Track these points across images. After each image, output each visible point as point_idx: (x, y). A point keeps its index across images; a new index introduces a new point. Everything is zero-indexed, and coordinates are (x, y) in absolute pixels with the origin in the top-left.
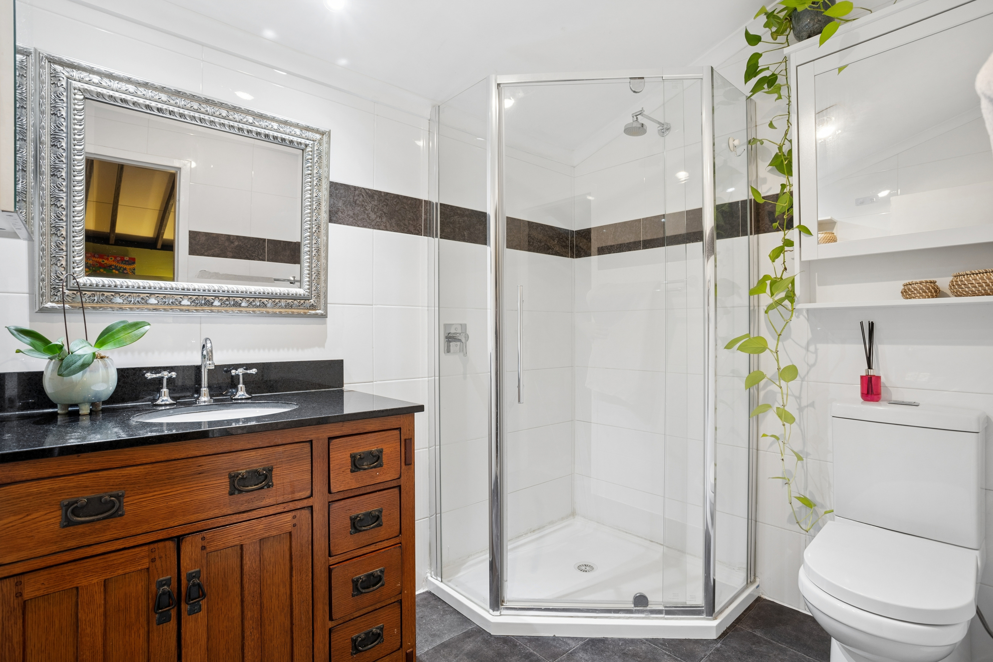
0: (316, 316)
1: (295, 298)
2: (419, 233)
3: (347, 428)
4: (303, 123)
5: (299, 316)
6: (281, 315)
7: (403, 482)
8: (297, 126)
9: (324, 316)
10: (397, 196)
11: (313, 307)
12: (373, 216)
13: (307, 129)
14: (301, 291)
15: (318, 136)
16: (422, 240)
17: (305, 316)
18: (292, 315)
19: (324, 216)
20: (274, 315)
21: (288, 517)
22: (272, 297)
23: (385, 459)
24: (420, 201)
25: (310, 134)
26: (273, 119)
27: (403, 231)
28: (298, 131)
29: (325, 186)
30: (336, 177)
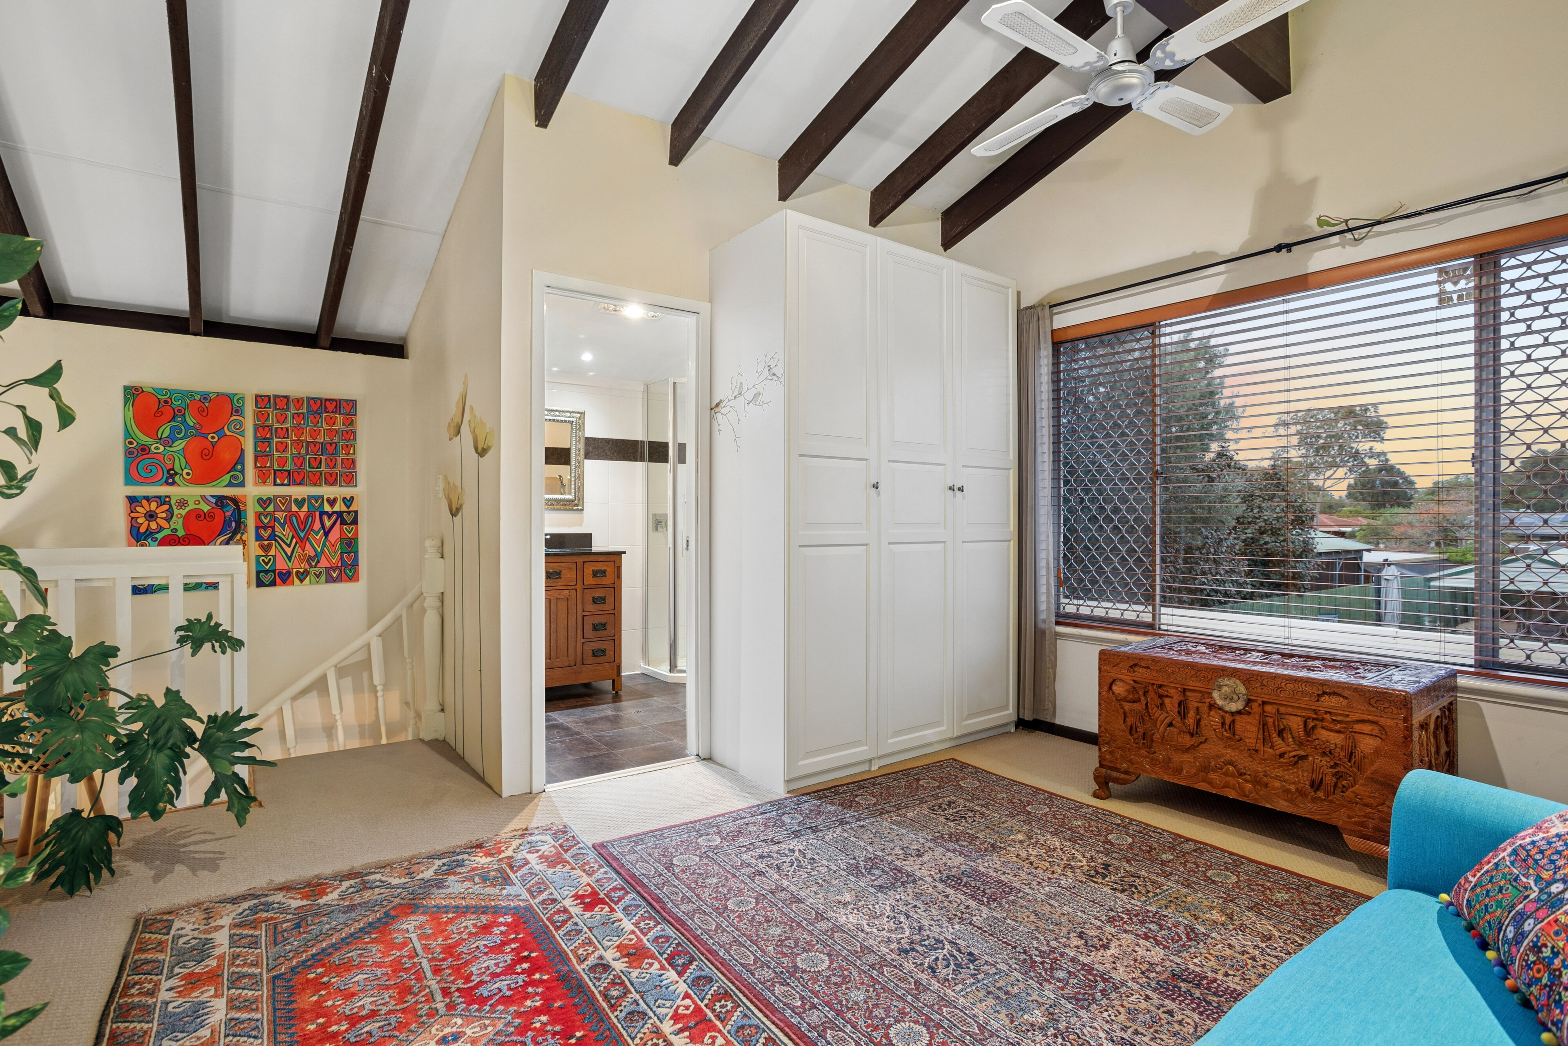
0: (578, 510)
1: (568, 500)
2: (637, 460)
3: (591, 558)
4: (571, 410)
5: (569, 510)
6: (560, 509)
7: (616, 585)
8: (568, 412)
9: (582, 510)
10: (623, 440)
11: (576, 505)
12: (609, 453)
13: (574, 412)
14: (570, 497)
15: (578, 415)
16: (639, 464)
17: (572, 510)
18: (566, 510)
19: (582, 456)
20: (558, 509)
21: (567, 592)
22: (556, 500)
23: (607, 574)
24: (637, 441)
25: (575, 415)
26: (557, 411)
27: (626, 460)
28: (568, 414)
29: (583, 440)
30: (587, 435)
